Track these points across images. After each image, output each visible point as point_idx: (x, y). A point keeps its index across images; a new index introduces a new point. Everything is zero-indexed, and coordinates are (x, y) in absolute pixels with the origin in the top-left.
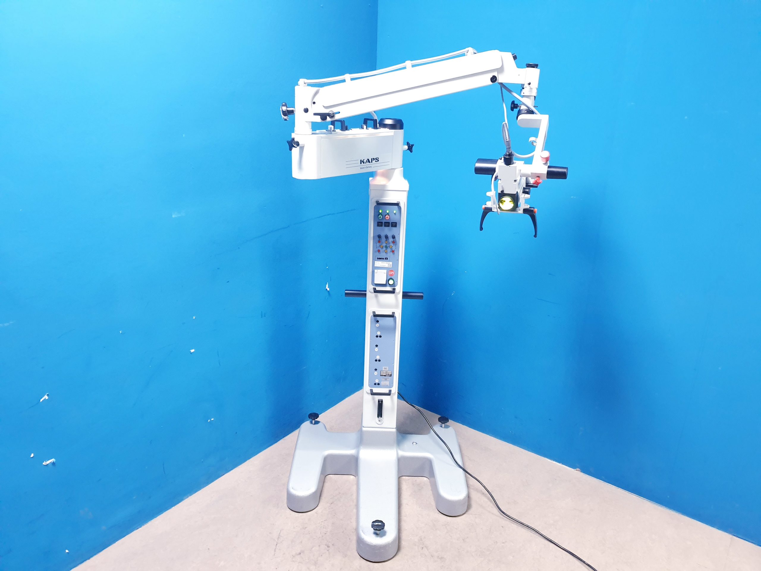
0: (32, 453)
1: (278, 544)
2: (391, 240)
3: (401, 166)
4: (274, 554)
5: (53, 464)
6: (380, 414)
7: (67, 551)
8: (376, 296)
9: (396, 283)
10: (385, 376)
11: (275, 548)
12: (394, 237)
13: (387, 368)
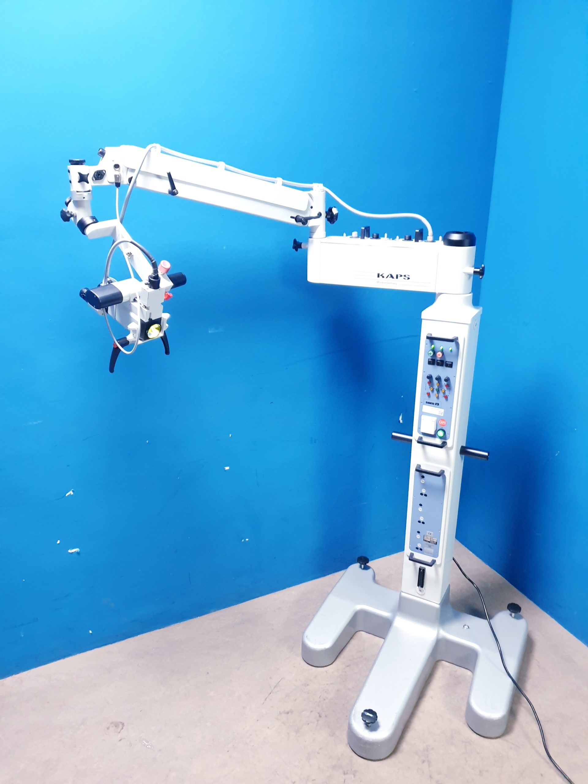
0: (59, 540)
1: (271, 693)
2: (444, 383)
3: (470, 291)
4: (263, 703)
5: (78, 553)
6: (421, 583)
7: (91, 632)
8: (423, 448)
9: (447, 435)
10: (429, 542)
11: (267, 697)
12: (447, 380)
13: (432, 533)
